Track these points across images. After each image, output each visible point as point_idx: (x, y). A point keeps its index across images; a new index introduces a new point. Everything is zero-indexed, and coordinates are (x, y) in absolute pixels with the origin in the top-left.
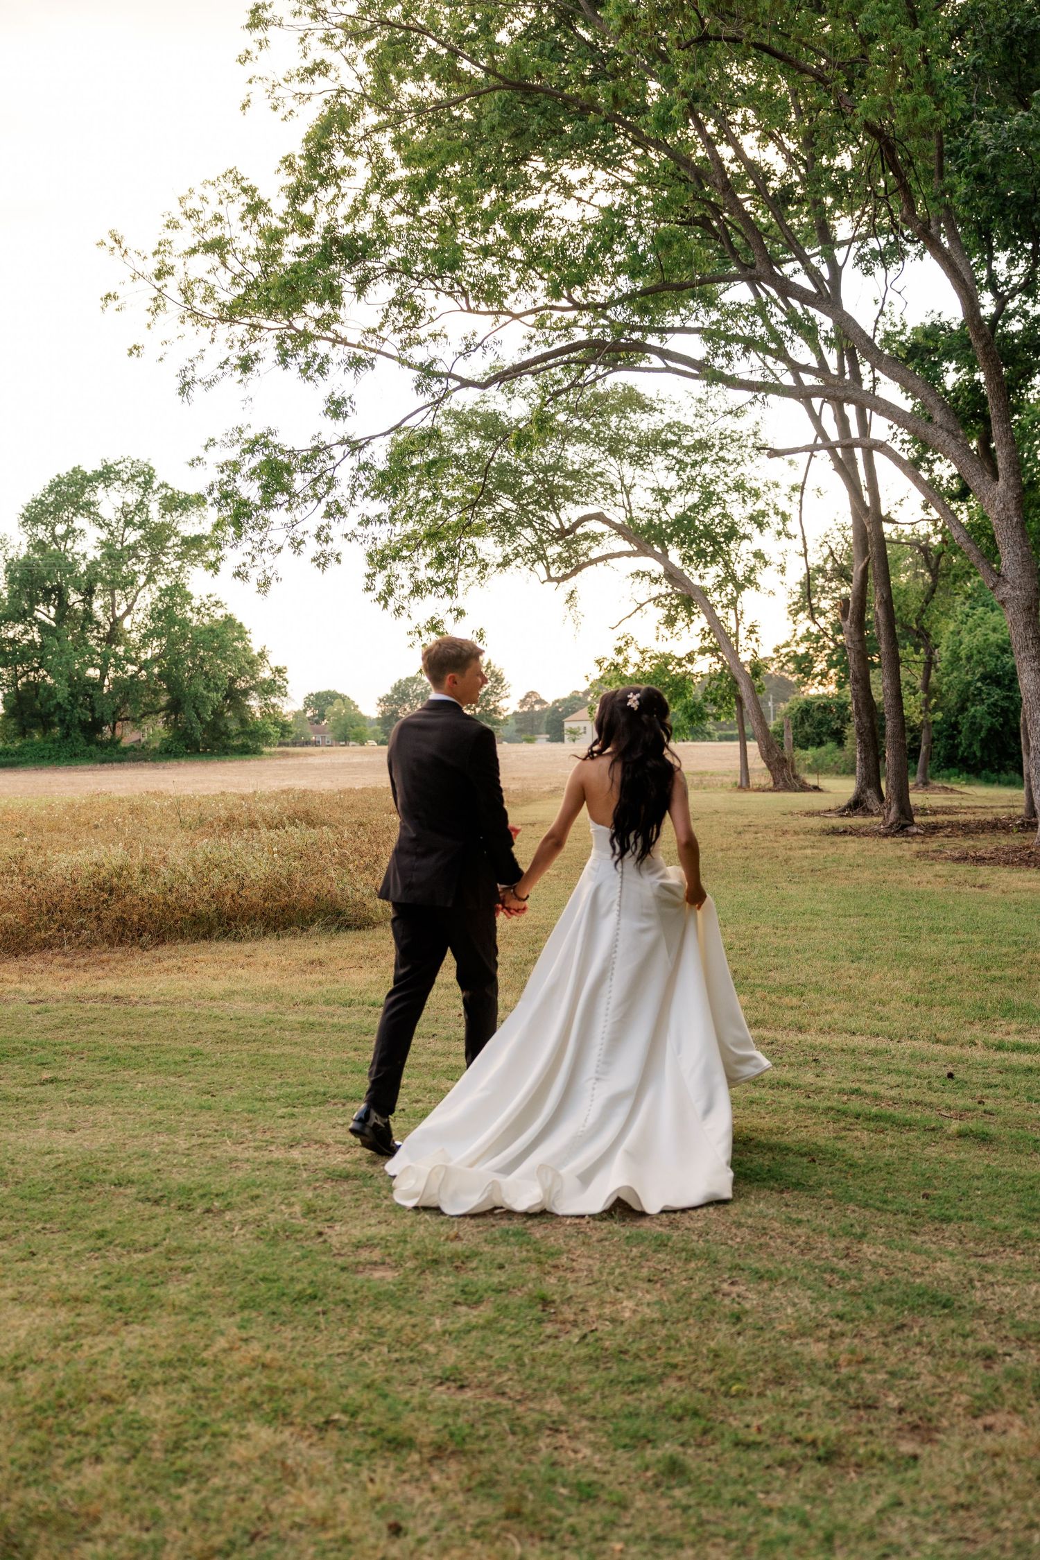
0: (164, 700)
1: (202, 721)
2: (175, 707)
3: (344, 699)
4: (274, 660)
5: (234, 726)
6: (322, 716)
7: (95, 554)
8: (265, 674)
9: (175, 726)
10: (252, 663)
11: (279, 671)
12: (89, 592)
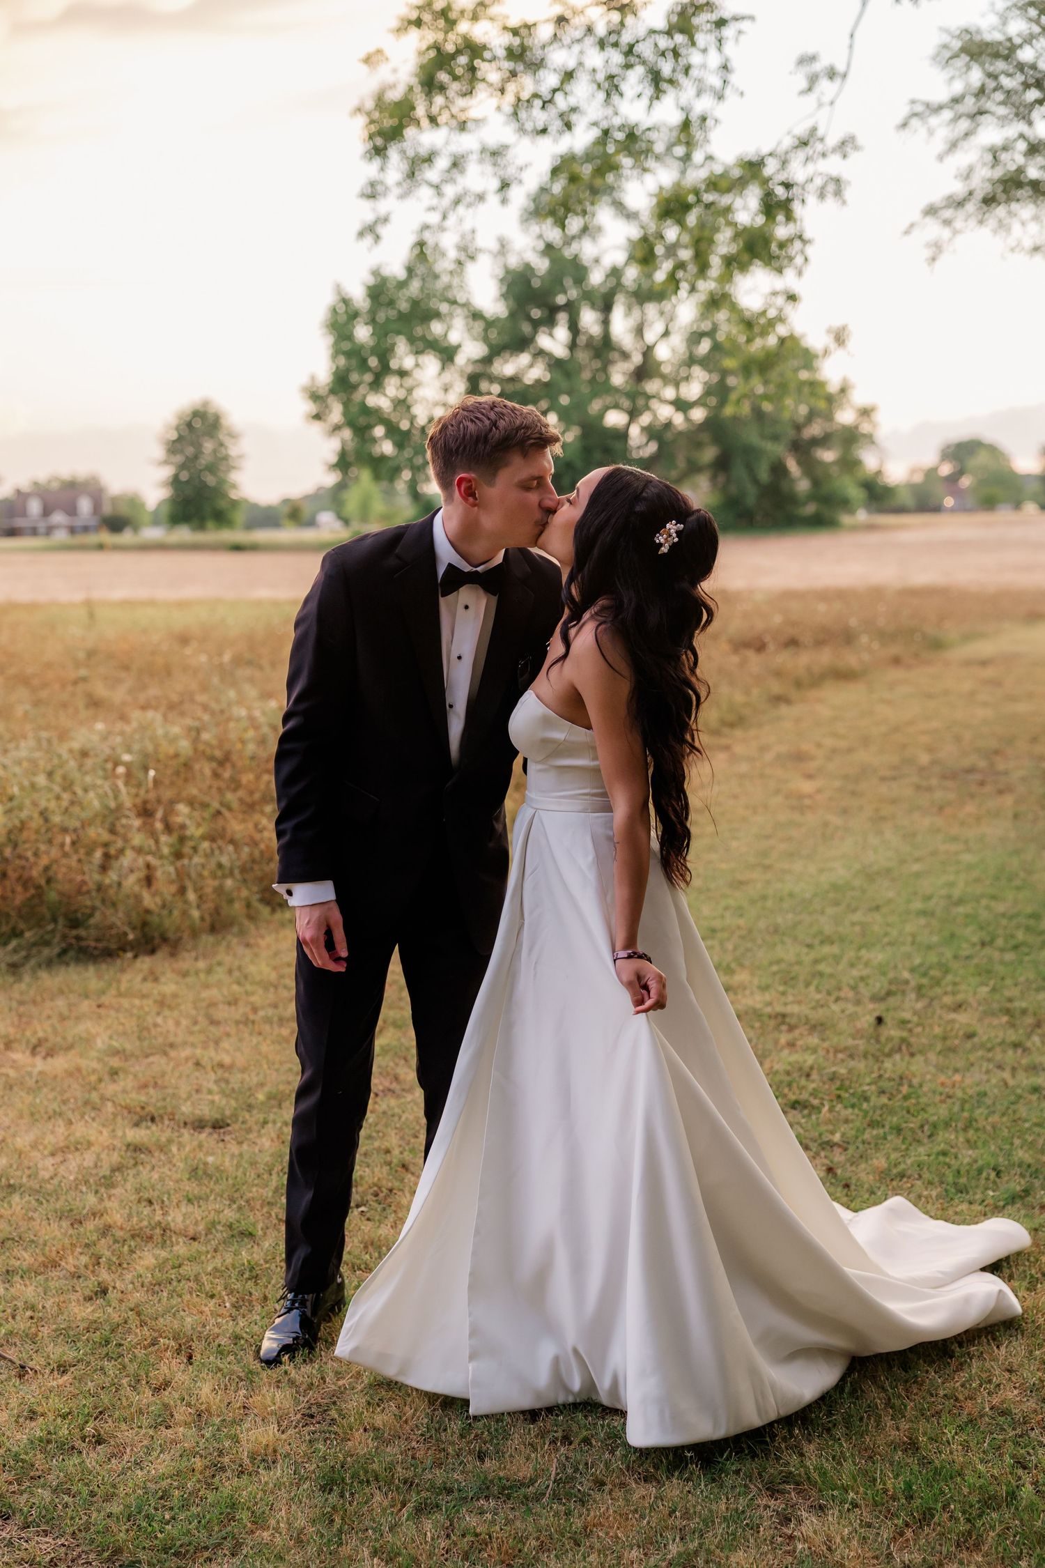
0: (709, 454)
1: (756, 481)
2: (722, 465)
3: (992, 449)
4: (859, 397)
5: (803, 486)
6: (960, 473)
7: (618, 257)
8: (845, 417)
9: (724, 489)
10: (830, 399)
11: (866, 412)
12: (606, 307)
